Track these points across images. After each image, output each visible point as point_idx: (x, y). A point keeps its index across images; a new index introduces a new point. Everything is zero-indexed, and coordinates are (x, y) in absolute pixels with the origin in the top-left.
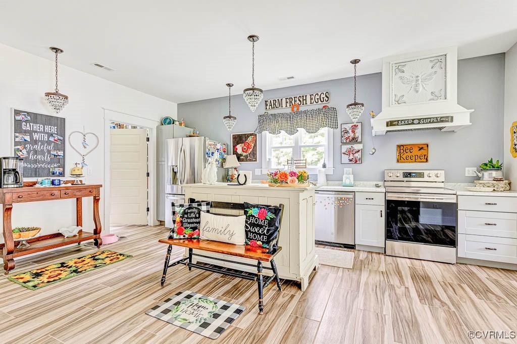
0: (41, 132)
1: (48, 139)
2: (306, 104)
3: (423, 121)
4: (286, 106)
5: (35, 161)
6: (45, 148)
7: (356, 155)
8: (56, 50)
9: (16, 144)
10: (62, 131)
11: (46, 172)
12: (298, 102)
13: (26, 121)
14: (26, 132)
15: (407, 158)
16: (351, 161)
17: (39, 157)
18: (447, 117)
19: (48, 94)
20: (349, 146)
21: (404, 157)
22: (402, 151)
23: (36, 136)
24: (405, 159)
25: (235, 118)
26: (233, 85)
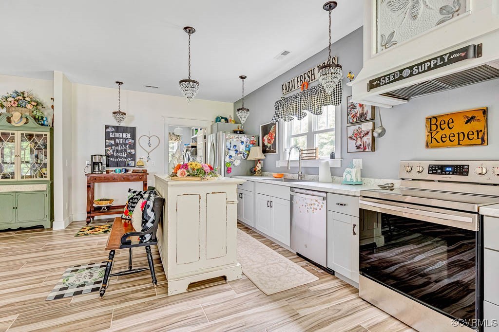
0: (121, 138)
1: (125, 141)
2: (315, 79)
3: (418, 68)
4: (298, 87)
5: (117, 157)
6: (123, 148)
7: (365, 139)
8: (119, 83)
9: (106, 146)
10: (133, 137)
11: (124, 164)
12: (307, 78)
13: (112, 132)
14: (112, 138)
15: (444, 139)
16: (358, 148)
17: (120, 154)
18: (466, 49)
19: (114, 113)
20: (356, 127)
21: (438, 137)
22: (434, 127)
23: (118, 141)
24: (439, 140)
25: (248, 110)
26: (246, 77)
